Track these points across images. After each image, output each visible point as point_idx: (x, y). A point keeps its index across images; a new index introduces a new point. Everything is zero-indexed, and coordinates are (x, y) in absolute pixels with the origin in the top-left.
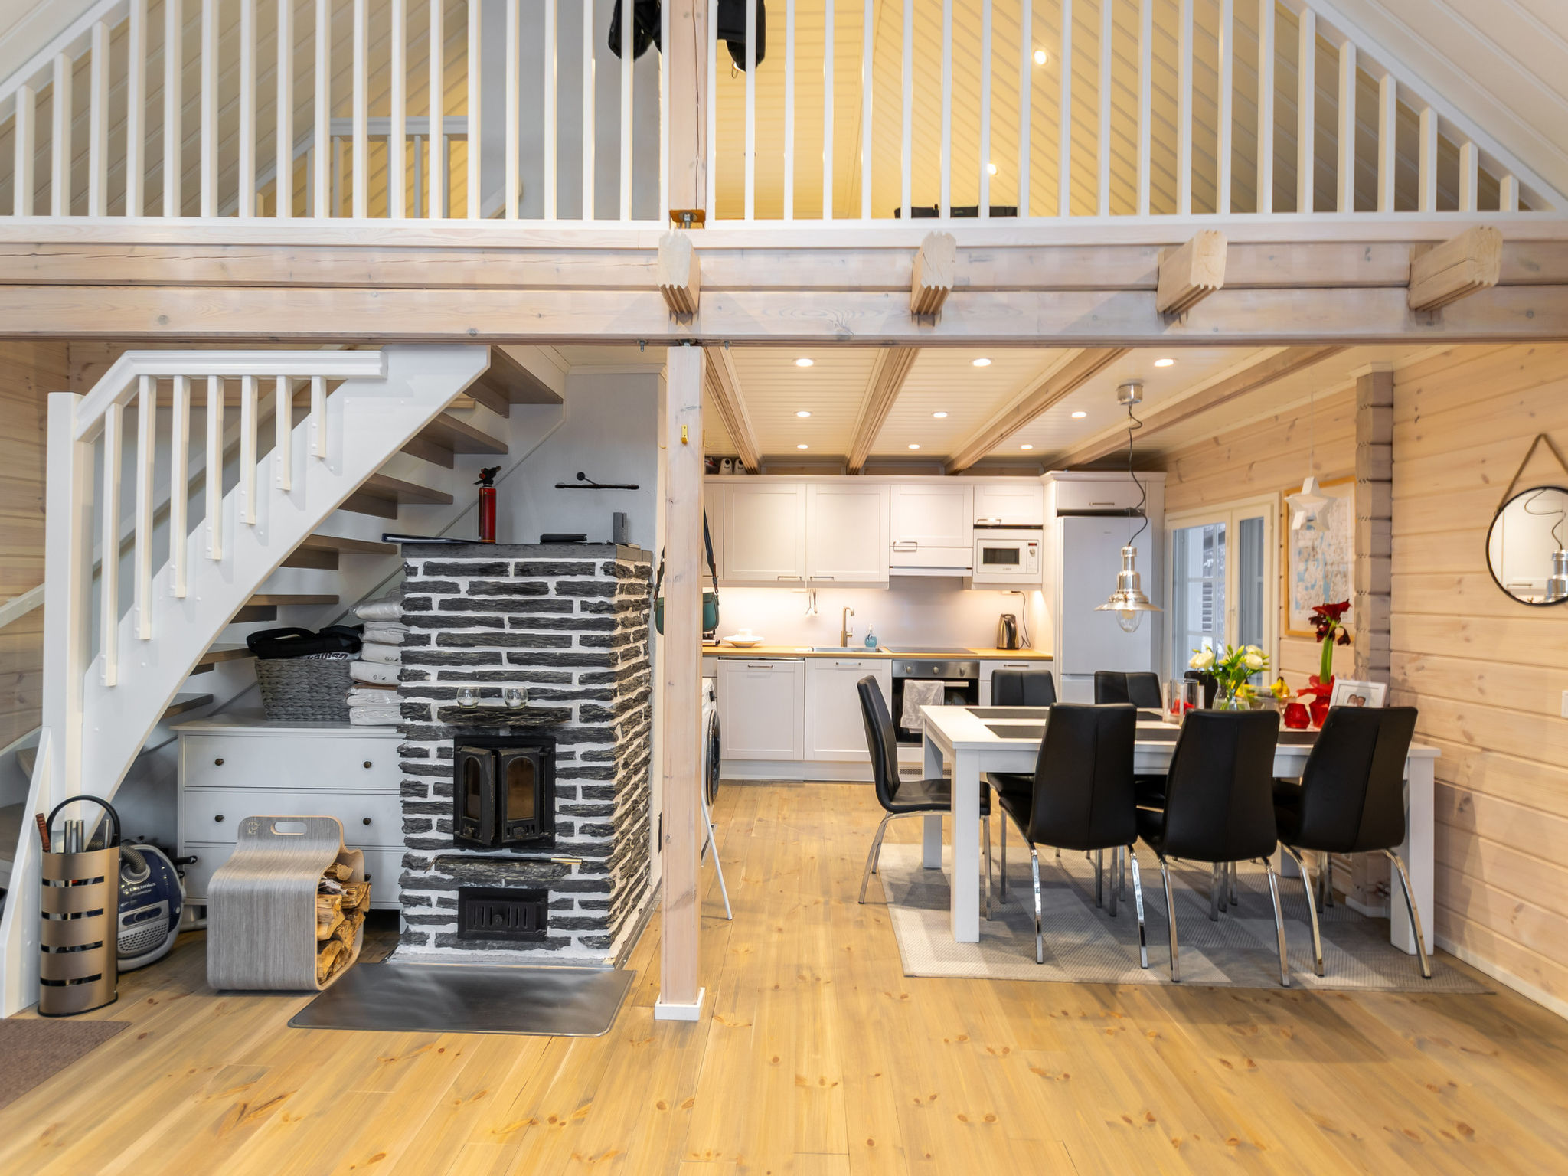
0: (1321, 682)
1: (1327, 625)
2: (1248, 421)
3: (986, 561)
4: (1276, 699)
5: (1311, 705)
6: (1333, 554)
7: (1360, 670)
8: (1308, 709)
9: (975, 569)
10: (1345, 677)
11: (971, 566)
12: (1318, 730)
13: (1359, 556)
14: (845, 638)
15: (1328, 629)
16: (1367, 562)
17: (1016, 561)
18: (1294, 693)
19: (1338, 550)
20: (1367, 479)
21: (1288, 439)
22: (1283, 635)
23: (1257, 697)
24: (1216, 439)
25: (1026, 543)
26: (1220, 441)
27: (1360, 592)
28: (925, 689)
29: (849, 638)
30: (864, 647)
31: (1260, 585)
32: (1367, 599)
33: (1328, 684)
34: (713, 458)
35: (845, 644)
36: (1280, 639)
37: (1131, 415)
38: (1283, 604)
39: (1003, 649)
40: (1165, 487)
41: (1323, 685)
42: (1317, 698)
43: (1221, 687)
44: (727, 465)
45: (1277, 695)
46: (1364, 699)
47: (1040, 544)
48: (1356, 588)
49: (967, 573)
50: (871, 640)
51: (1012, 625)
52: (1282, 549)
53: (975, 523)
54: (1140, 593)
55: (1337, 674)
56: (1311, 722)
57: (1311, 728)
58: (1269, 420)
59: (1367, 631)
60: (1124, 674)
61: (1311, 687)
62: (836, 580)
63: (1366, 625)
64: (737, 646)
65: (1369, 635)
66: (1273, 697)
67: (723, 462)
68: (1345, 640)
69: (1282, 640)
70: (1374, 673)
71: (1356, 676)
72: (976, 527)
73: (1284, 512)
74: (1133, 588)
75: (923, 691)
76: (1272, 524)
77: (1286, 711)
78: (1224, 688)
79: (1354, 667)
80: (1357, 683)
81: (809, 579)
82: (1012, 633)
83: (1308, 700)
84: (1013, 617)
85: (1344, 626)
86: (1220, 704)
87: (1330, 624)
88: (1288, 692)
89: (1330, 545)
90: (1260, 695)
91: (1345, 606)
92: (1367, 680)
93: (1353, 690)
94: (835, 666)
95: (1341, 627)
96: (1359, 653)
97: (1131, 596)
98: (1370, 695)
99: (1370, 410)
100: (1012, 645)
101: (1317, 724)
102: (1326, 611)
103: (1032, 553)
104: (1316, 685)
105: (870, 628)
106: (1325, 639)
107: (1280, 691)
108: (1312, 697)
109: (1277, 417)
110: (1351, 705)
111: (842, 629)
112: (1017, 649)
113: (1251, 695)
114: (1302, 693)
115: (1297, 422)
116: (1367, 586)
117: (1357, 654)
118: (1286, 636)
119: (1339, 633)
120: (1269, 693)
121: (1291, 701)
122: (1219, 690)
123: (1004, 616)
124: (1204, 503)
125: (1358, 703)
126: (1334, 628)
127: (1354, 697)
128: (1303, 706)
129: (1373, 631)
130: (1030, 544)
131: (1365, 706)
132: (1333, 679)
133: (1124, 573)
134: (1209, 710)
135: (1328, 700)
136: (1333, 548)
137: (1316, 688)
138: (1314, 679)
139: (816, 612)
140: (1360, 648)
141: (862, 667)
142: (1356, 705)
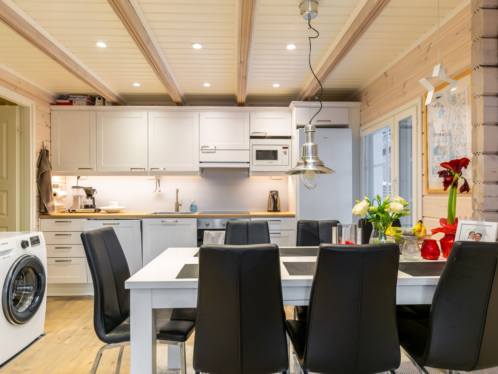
0: (448, 223)
1: (452, 176)
2: (402, 55)
3: (257, 158)
4: (416, 237)
5: (441, 241)
6: (456, 131)
7: (477, 213)
8: (439, 244)
9: (251, 163)
10: (466, 218)
11: (249, 161)
12: (445, 260)
13: (475, 125)
14: (178, 206)
15: (452, 179)
16: (481, 129)
17: (276, 158)
18: (429, 233)
19: (460, 127)
20: (480, 65)
21: (426, 59)
22: (425, 193)
23: (403, 236)
24: (385, 73)
25: (281, 147)
26: (388, 74)
27: (475, 154)
28: (216, 236)
29: (180, 207)
30: (190, 211)
31: (411, 162)
32: (481, 157)
33: (453, 224)
34: (90, 96)
35: (177, 210)
36: (423, 196)
37: (310, 25)
38: (424, 173)
39: (271, 211)
40: (361, 111)
41: (449, 225)
42: (445, 235)
43: (375, 229)
44: (99, 101)
45: (417, 233)
46: (481, 235)
47: (290, 148)
48: (472, 152)
49: (247, 166)
50: (193, 208)
51: (275, 197)
52: (423, 135)
53: (251, 135)
54: (317, 158)
55: (460, 217)
56: (441, 254)
57: (442, 258)
58: (414, 50)
59: (481, 183)
60: (318, 222)
61: (441, 227)
62: (167, 170)
63: (480, 178)
64: (108, 212)
65: (483, 185)
66: (414, 235)
67: (97, 98)
68: (466, 188)
69: (424, 197)
70: (487, 215)
71: (474, 218)
72: (252, 137)
73: (424, 110)
74: (312, 155)
75: (215, 238)
76: (417, 119)
77: (422, 246)
78: (377, 229)
79: (472, 211)
80: (475, 222)
81: (150, 170)
82: (275, 202)
83: (439, 237)
84: (277, 192)
85: (464, 178)
86: (374, 241)
87: (454, 175)
88: (425, 231)
89: (454, 125)
90: (404, 234)
91: (465, 162)
92: (482, 220)
93: (472, 228)
94: (161, 223)
95: (462, 178)
96: (475, 200)
97: (310, 161)
98: (485, 231)
99: (482, 11)
100: (275, 209)
101: (445, 256)
102: (451, 166)
103: (285, 153)
104: (444, 225)
105: (193, 200)
106: (450, 187)
107: (420, 231)
108: (441, 235)
109: (419, 46)
110: (470, 240)
111: (176, 201)
112: (279, 211)
113: (398, 234)
114: (435, 232)
115: (431, 45)
116: (481, 149)
117: (474, 200)
118: (426, 194)
119: (461, 183)
120: (411, 232)
121: (427, 238)
122: (373, 230)
123: (271, 192)
124: (380, 115)
125: (476, 239)
126: (457, 179)
127: (472, 233)
128: (435, 241)
129: (485, 182)
130: (284, 148)
131: (482, 240)
132: (457, 220)
133: (306, 144)
134: (365, 246)
135: (453, 237)
136: (456, 126)
137: (445, 228)
138: (443, 221)
139: (160, 191)
140: (475, 197)
141: (178, 223)
142: (474, 240)
